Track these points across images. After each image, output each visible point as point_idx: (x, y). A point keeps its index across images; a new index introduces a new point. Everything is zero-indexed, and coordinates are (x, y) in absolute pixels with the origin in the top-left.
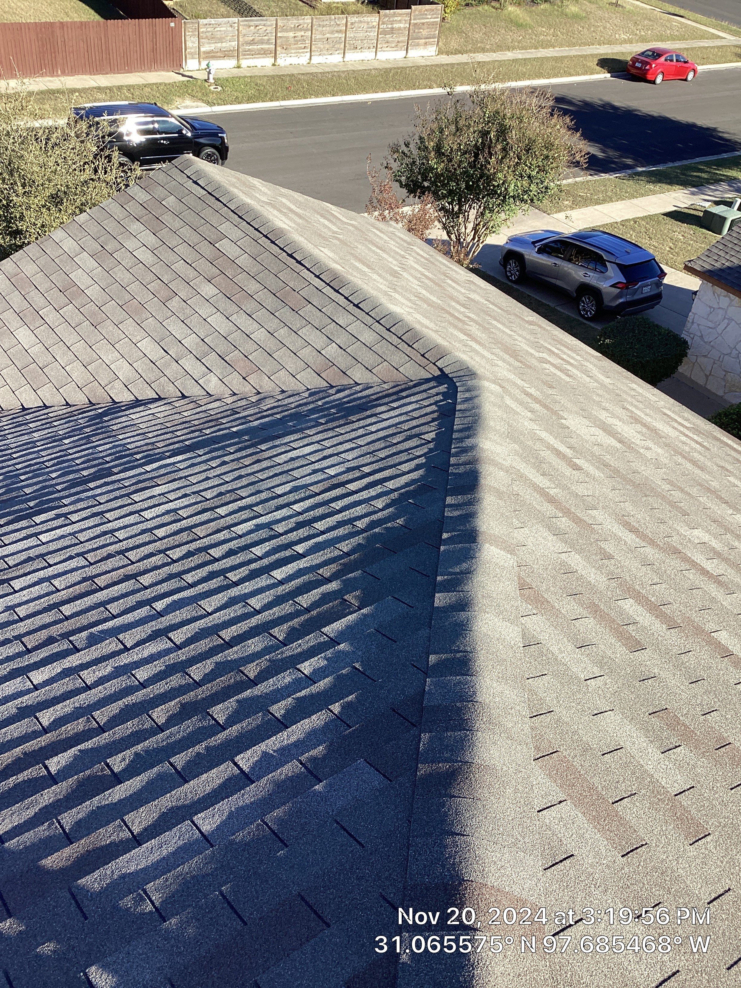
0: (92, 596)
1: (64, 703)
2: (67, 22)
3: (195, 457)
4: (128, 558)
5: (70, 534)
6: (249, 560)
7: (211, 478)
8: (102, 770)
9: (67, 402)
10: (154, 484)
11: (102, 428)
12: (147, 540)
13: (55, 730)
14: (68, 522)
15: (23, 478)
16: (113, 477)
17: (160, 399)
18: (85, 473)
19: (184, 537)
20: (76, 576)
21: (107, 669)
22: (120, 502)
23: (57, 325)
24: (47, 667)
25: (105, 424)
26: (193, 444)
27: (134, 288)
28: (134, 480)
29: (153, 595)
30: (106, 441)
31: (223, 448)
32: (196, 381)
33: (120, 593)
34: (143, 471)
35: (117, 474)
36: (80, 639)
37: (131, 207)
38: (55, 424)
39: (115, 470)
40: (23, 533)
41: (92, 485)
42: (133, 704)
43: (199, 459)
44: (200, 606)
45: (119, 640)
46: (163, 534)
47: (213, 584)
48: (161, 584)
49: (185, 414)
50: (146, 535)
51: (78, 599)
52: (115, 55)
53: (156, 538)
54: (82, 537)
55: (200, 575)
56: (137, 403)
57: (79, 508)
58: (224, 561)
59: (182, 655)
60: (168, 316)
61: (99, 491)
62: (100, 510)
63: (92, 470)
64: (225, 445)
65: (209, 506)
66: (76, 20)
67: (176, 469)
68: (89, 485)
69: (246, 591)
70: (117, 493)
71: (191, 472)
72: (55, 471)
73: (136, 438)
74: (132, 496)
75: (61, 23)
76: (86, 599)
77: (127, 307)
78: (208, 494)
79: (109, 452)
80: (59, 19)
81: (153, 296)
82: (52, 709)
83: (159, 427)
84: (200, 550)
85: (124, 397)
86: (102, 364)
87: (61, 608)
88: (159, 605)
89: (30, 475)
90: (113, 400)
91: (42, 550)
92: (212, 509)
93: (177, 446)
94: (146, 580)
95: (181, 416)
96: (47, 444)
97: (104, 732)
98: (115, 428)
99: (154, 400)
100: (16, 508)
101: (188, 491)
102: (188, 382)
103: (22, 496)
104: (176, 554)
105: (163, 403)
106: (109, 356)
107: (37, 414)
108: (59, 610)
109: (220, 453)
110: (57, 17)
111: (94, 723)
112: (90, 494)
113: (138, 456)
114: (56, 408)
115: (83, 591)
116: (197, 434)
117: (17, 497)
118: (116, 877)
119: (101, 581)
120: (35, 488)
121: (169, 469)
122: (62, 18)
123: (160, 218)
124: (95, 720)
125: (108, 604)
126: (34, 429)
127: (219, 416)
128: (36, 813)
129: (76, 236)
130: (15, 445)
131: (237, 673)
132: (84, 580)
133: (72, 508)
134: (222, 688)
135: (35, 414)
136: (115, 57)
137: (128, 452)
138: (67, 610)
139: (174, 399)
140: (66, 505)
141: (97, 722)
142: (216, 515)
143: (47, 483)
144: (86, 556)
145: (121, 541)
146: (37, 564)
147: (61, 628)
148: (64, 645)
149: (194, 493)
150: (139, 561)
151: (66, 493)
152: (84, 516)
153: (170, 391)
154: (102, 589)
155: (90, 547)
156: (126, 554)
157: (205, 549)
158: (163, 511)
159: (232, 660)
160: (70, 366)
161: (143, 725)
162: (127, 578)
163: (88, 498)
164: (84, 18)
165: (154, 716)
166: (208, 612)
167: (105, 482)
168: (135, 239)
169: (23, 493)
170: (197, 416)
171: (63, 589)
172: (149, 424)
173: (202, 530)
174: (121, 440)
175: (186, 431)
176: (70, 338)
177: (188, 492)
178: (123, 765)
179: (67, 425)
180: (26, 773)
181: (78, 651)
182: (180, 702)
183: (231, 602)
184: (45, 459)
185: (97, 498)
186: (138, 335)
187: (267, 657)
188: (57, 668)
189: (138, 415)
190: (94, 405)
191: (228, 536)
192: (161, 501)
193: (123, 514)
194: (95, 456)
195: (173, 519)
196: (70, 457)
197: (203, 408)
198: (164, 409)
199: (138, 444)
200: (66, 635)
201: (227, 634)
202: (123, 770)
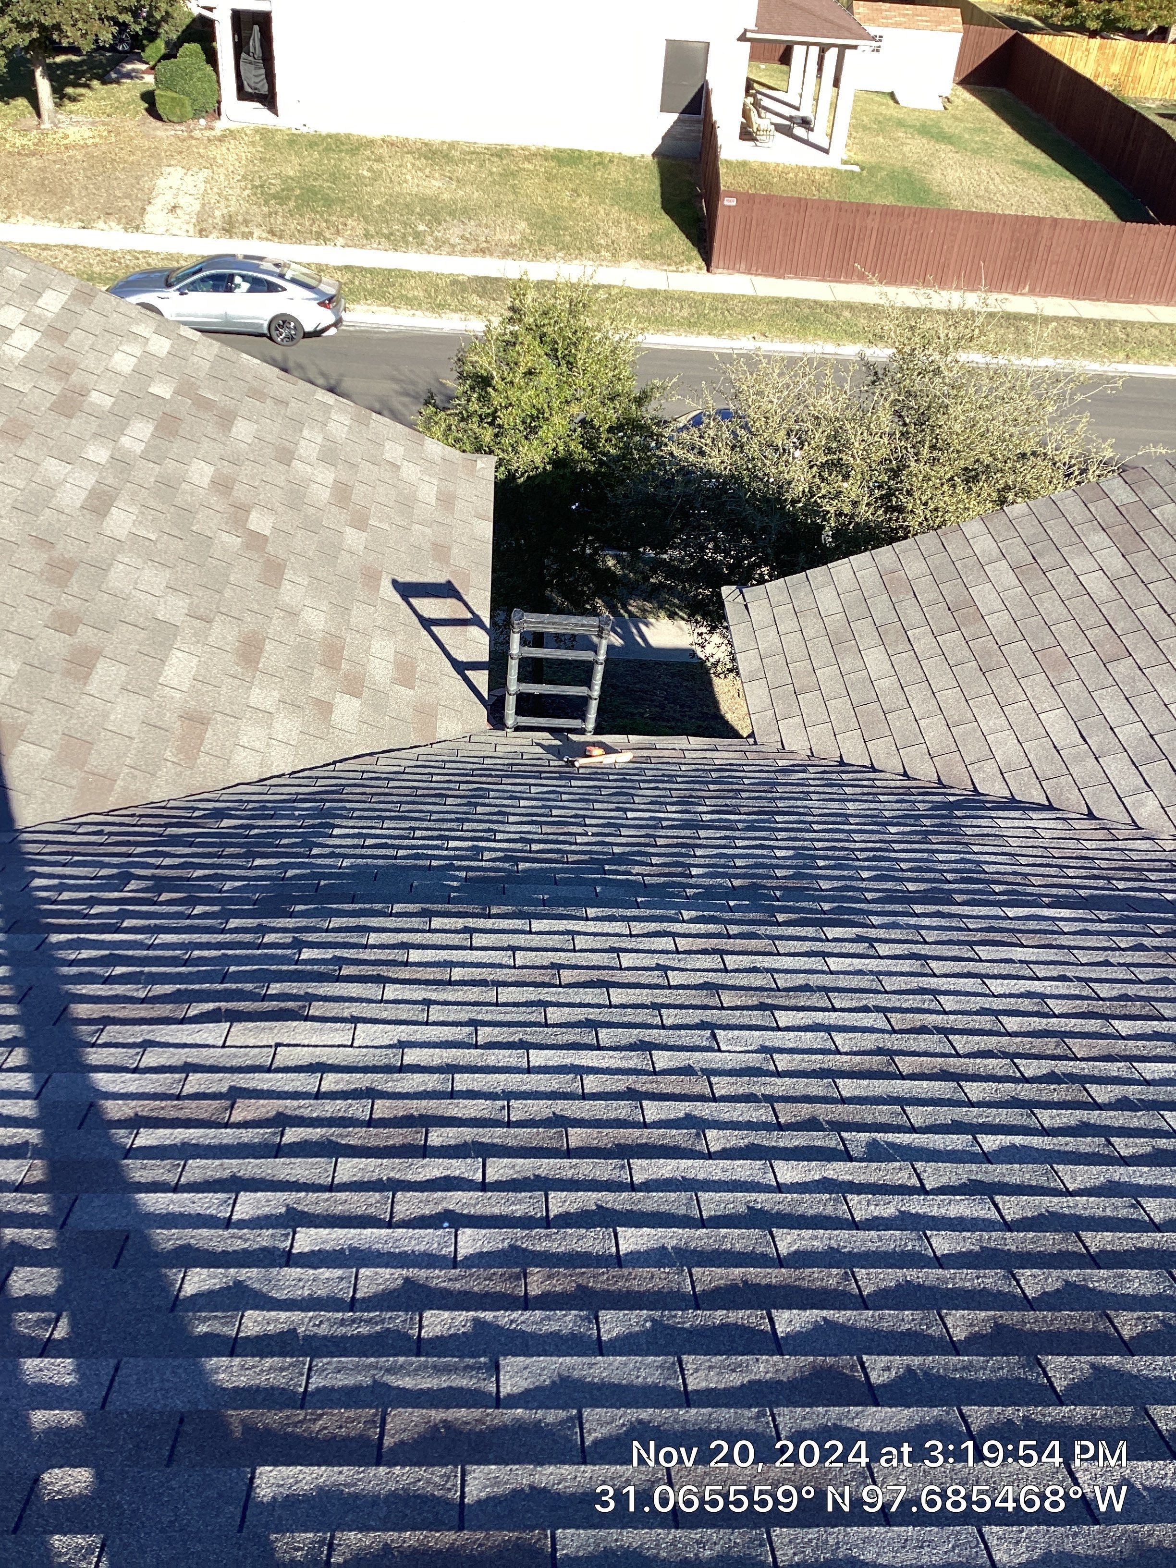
0: (887, 1082)
1: (816, 1232)
2: (1063, 220)
3: (1092, 921)
4: (951, 1044)
5: (872, 973)
6: (1155, 1130)
7: (1113, 965)
8: (853, 1367)
9: (905, 771)
10: (1015, 940)
11: (950, 825)
12: (988, 1027)
13: (796, 1268)
14: (872, 952)
15: (821, 863)
16: (953, 907)
17: (1050, 808)
18: (911, 887)
19: (1050, 1045)
20: (869, 1041)
21: (888, 1207)
22: (955, 951)
23: (928, 655)
24: (802, 1163)
25: (956, 822)
26: (1092, 896)
27: (1064, 630)
28: (984, 924)
29: (980, 1121)
30: (953, 847)
31: (1144, 921)
32: (1120, 798)
33: (929, 1095)
34: (1002, 914)
35: (959, 904)
36: (858, 1140)
37: (1100, 508)
38: (882, 798)
39: (958, 898)
40: (806, 946)
41: (918, 909)
42: (919, 1285)
43: (1098, 927)
44: (1056, 1173)
45: (915, 1170)
46: (1015, 1028)
47: (1086, 1144)
48: (997, 1108)
49: (1088, 844)
50: (987, 1018)
51: (864, 1078)
52: (1121, 273)
53: (1003, 1030)
54: (890, 983)
55: (1065, 1120)
56: (1012, 804)
57: (893, 937)
58: (1112, 1113)
59: (1012, 1241)
60: (1106, 684)
61: (926, 921)
62: (923, 952)
63: (923, 886)
64: (1149, 917)
65: (1100, 1010)
66: (1077, 217)
67: (1056, 928)
68: (915, 907)
69: (1141, 1181)
70: (955, 935)
71: (1082, 944)
72: (869, 869)
73: (1000, 859)
74: (976, 948)
75: (1055, 220)
76: (876, 1082)
77: (1044, 656)
78: (1104, 990)
79: (954, 866)
80: (1053, 213)
81: (1092, 649)
82: (796, 1232)
83: (1039, 852)
84: (1072, 1078)
85: (995, 789)
86: (975, 731)
87: (837, 1081)
88: (990, 1142)
89: (832, 862)
90: (975, 787)
91: (827, 980)
92: (1106, 1017)
93: (1063, 891)
94: (974, 1091)
95: (1080, 846)
96: (864, 824)
97: (867, 1308)
98: (969, 831)
99: (1040, 808)
100: (804, 904)
101: (1070, 972)
102: (1106, 796)
103: (815, 890)
104: (1031, 1068)
105: (1054, 816)
106: (991, 720)
107: (859, 776)
108: (835, 1083)
109: (1136, 928)
110: (1050, 210)
111: (854, 1285)
112: (913, 921)
113: (997, 888)
114: (887, 776)
115: (875, 1068)
116: (1101, 883)
117: (807, 889)
118: (841, 1555)
119: (905, 1064)
120: (836, 884)
121: (1044, 925)
122: (1057, 213)
123: (1141, 534)
124: (856, 1281)
125: (909, 1105)
126: (850, 797)
127: (1145, 865)
128: (743, 1385)
129: (1000, 535)
130: (820, 811)
131: (1101, 1316)
132: (879, 1052)
133: (882, 933)
134: (1069, 1329)
135: (855, 776)
136: (1119, 278)
137: (982, 876)
138: (848, 1088)
139: (1074, 816)
140: (874, 926)
141: (859, 1287)
142: (1110, 1030)
143: (854, 883)
144: (889, 1015)
145: (945, 1013)
146: (816, 1000)
147: (833, 1113)
148: (830, 1141)
149: (1079, 979)
150: (968, 1056)
151: (878, 907)
152: (899, 952)
153: (1071, 800)
154: (902, 1077)
155: (898, 1004)
156: (951, 1037)
157: (1083, 1080)
158: (1022, 990)
159: (1094, 1288)
160: (927, 721)
161: (928, 1328)
162: (944, 1076)
163: (909, 926)
164: (1091, 216)
165: (949, 1322)
166: (1067, 1189)
167: (939, 912)
168: (1089, 557)
169: (816, 886)
170: (1106, 855)
171: (846, 1054)
172: (1025, 842)
173: (1081, 1046)
174: (975, 853)
175: (1083, 872)
176: (941, 679)
177: (1068, 974)
178: (885, 1378)
179: (898, 805)
180: (741, 1313)
181: (851, 1159)
182: (994, 1318)
183: (1110, 1189)
184: (858, 845)
185: (923, 932)
186: (1045, 699)
187: (1160, 1314)
188: (815, 1171)
189: (1009, 823)
190: (945, 787)
191: (1125, 1074)
192: (1021, 973)
193: (957, 970)
194: (930, 865)
195: (1036, 1009)
196: (893, 855)
197: (1120, 844)
198: (1053, 826)
199: (1002, 868)
200: (839, 1127)
201: (1096, 1241)
202: (884, 1386)
